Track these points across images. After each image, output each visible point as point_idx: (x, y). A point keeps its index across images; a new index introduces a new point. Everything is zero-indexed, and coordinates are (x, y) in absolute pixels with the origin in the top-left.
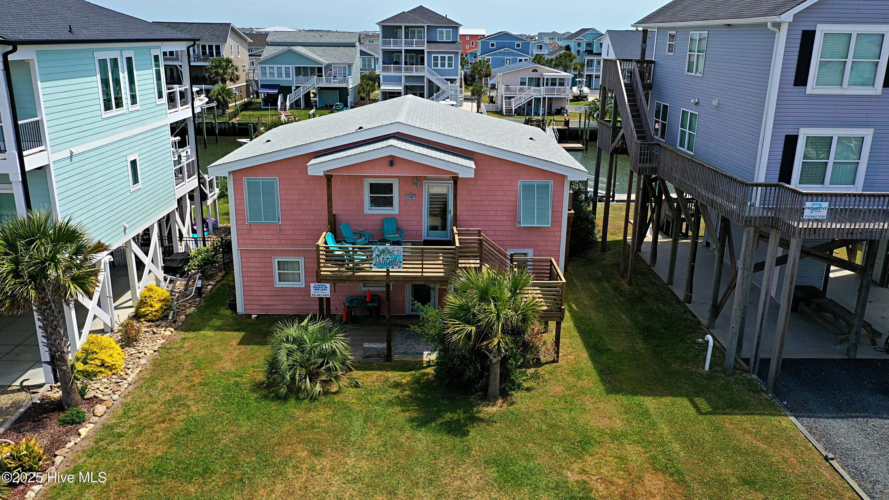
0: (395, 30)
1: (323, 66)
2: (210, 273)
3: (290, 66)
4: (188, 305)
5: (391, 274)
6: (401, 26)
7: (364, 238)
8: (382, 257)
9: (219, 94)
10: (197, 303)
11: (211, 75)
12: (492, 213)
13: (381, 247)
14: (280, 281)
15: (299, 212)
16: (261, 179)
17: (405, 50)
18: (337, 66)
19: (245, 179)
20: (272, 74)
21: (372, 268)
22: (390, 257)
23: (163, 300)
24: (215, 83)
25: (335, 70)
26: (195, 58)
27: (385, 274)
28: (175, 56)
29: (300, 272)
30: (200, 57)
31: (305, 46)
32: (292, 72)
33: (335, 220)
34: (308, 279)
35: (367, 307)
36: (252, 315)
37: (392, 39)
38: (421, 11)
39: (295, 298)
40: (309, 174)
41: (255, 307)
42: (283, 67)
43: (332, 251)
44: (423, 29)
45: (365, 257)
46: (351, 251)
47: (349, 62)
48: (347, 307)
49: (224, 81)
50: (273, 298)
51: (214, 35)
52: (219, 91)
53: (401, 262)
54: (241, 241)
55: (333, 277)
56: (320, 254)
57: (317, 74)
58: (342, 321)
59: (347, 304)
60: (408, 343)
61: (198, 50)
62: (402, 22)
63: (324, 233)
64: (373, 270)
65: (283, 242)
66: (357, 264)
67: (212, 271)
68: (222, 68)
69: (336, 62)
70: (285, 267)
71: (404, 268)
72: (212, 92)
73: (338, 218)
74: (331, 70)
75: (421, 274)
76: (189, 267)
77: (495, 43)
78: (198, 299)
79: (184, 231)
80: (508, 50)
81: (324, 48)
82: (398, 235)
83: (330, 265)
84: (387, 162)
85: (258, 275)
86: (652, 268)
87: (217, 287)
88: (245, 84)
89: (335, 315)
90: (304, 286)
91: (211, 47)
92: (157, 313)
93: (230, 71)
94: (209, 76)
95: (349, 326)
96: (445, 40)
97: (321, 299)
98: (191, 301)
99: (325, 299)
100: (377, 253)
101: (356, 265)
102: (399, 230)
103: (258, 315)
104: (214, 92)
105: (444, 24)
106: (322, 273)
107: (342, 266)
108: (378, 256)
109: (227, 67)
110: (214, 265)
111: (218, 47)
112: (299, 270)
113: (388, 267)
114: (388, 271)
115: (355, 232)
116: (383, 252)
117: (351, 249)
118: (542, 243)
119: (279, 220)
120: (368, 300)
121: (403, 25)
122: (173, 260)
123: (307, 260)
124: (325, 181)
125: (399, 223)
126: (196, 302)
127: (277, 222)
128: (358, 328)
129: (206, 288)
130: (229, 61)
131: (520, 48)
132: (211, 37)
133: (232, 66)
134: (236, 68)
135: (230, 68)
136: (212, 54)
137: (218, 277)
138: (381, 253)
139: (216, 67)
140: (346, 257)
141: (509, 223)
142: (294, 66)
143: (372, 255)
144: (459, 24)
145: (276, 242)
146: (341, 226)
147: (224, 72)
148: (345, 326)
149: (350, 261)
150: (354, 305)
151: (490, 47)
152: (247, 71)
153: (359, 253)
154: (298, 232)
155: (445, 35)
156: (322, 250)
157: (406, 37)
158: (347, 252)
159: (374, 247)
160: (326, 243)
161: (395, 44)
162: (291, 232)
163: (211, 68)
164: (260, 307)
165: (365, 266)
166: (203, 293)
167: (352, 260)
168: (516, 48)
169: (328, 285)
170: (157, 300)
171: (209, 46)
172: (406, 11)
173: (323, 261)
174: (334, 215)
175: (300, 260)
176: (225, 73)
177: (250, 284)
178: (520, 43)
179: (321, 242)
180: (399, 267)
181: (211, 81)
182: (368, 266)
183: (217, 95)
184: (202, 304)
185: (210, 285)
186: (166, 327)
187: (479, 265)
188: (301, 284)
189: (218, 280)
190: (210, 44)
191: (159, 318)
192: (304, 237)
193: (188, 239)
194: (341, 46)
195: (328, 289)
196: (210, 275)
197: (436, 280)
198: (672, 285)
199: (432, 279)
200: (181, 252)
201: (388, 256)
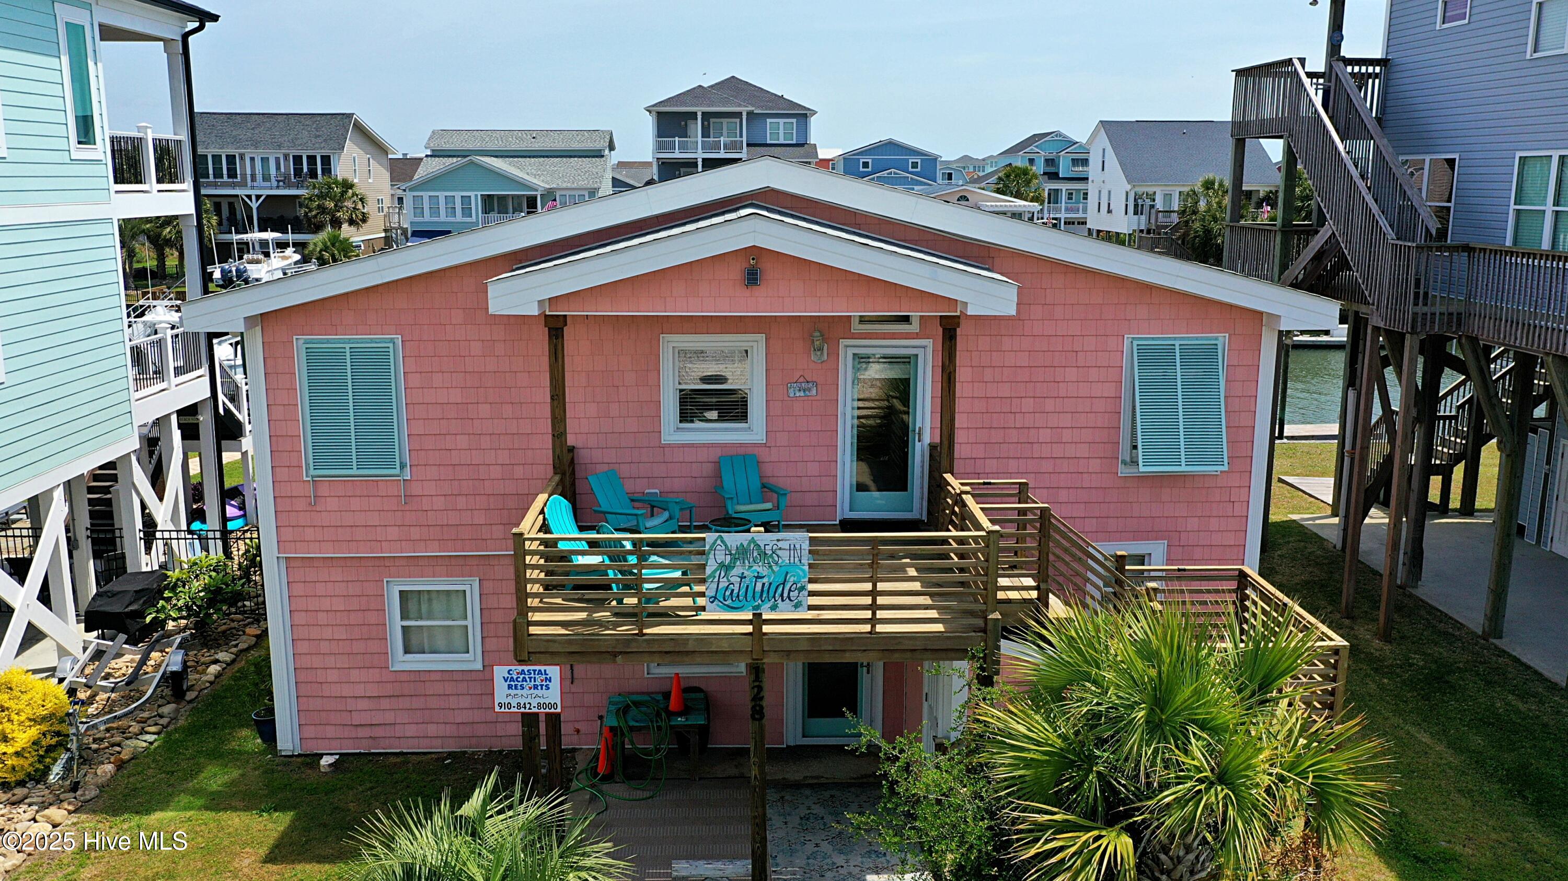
0: (683, 123)
1: (539, 194)
2: (224, 628)
3: (472, 194)
4: (135, 728)
5: (766, 629)
6: (696, 113)
7: (666, 515)
8: (737, 571)
9: (326, 248)
10: (164, 721)
11: (311, 210)
12: (1045, 435)
13: (735, 539)
14: (407, 651)
15: (462, 441)
16: (349, 341)
17: (703, 159)
18: (567, 193)
19: (300, 343)
20: (435, 211)
21: (703, 609)
22: (764, 571)
23: (44, 719)
24: (317, 228)
25: (563, 201)
26: (278, 181)
27: (749, 629)
28: (239, 179)
29: (469, 622)
30: (290, 179)
31: (502, 157)
32: (476, 205)
33: (572, 462)
34: (492, 644)
35: (672, 727)
36: (321, 756)
37: (677, 139)
38: (733, 85)
39: (453, 702)
40: (491, 311)
41: (330, 732)
42: (458, 195)
43: (565, 557)
44: (738, 120)
45: (678, 574)
46: (630, 553)
47: (591, 185)
48: (612, 729)
49: (336, 223)
50: (385, 704)
51: (319, 136)
52: (324, 243)
53: (803, 588)
54: (288, 534)
55: (570, 642)
56: (526, 566)
57: (526, 210)
58: (595, 775)
59: (611, 721)
60: (810, 847)
61: (287, 167)
62: (697, 105)
63: (542, 497)
64: (703, 616)
65: (415, 533)
66: (650, 598)
67: (233, 621)
68: (332, 199)
69: (564, 185)
70: (424, 608)
71: (811, 608)
72: (311, 247)
73: (584, 456)
74: (555, 200)
75: (867, 628)
76: (158, 612)
77: (870, 161)
78: (167, 709)
79: (162, 513)
80: (895, 173)
81: (542, 160)
82: (769, 505)
83: (559, 601)
84: (736, 271)
85: (341, 634)
86: (1414, 591)
87: (237, 667)
88: (383, 235)
89: (574, 750)
90: (479, 666)
91: (312, 159)
92: (22, 761)
93: (349, 204)
94: (306, 214)
95: (617, 791)
96: (782, 141)
97: (529, 720)
98: (146, 715)
99: (542, 718)
100: (720, 557)
101: (648, 601)
102: (767, 489)
103: (341, 754)
104: (315, 244)
105: (779, 109)
106: (533, 630)
107: (600, 604)
108: (726, 568)
109: (342, 195)
110: (240, 604)
111: (326, 160)
112: (466, 618)
113: (758, 607)
114: (758, 620)
115: (636, 497)
116: (742, 553)
117: (628, 546)
118: (1193, 523)
119: (402, 466)
120: (673, 705)
121: (699, 110)
122: (114, 594)
123: (488, 585)
124: (541, 335)
125: (768, 470)
126: (161, 717)
127: (397, 471)
128: (647, 794)
129: (204, 672)
130: (347, 185)
131: (919, 169)
132: (313, 140)
133: (354, 194)
134: (361, 200)
135: (350, 198)
136: (313, 174)
137: (244, 638)
138: (734, 559)
139: (321, 196)
140: (611, 574)
141: (1095, 465)
142: (479, 193)
143: (703, 567)
144: (809, 109)
145: (393, 533)
146: (592, 479)
147: (336, 206)
148: (605, 787)
149: (627, 587)
150: (632, 723)
151: (861, 169)
152: (386, 210)
153: (654, 558)
154: (461, 502)
155: (781, 132)
156: (533, 553)
157: (705, 134)
158: (618, 557)
159: (710, 537)
160: (545, 528)
161: (683, 147)
162: (439, 503)
163: (310, 199)
164: (348, 732)
165: (674, 602)
166: (190, 688)
167: (633, 585)
168: (910, 169)
169: (554, 671)
170: (23, 717)
171: (308, 157)
172: (705, 85)
173: (537, 588)
174: (572, 449)
175: (467, 588)
176: (338, 208)
177: (317, 662)
178: (919, 161)
179: (528, 525)
180: (797, 606)
181: (309, 226)
182: (688, 601)
183: (321, 250)
184: (182, 722)
185: (216, 662)
186: (44, 806)
187: (1034, 594)
188: (472, 661)
189: (242, 646)
190: (311, 153)
191: (29, 775)
192: (480, 518)
193: (174, 535)
194: (575, 157)
195: (555, 685)
196: (224, 632)
197: (919, 645)
198: (1501, 637)
199: (908, 645)
200: (149, 569)
201: (760, 568)
